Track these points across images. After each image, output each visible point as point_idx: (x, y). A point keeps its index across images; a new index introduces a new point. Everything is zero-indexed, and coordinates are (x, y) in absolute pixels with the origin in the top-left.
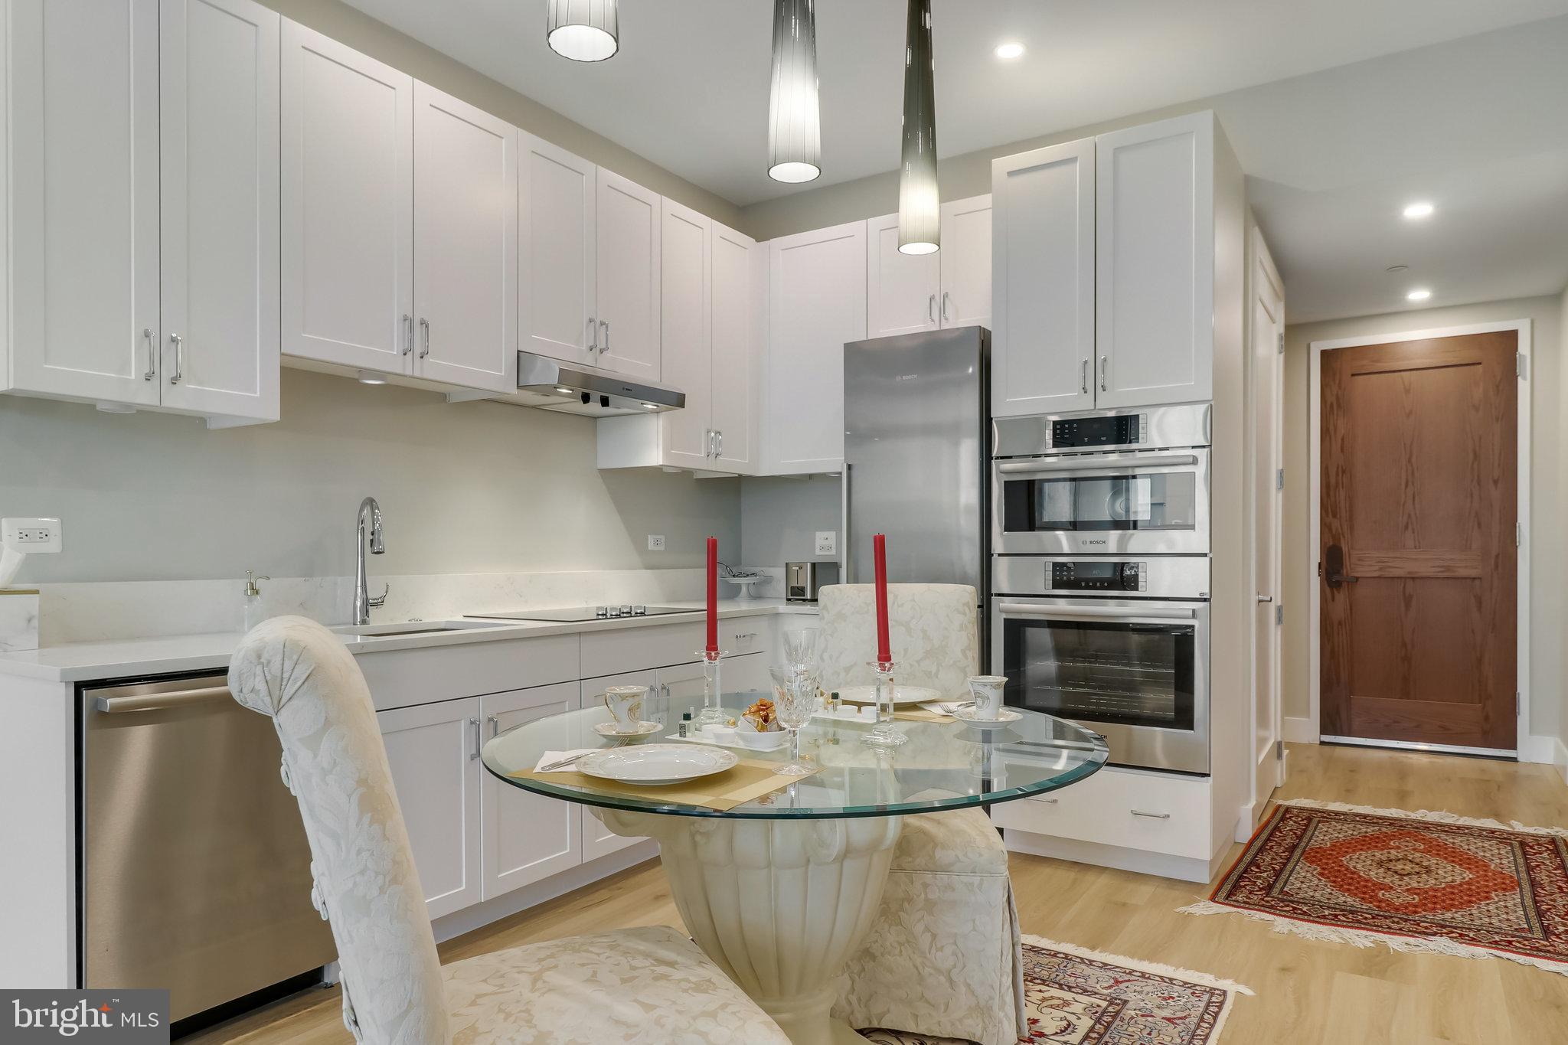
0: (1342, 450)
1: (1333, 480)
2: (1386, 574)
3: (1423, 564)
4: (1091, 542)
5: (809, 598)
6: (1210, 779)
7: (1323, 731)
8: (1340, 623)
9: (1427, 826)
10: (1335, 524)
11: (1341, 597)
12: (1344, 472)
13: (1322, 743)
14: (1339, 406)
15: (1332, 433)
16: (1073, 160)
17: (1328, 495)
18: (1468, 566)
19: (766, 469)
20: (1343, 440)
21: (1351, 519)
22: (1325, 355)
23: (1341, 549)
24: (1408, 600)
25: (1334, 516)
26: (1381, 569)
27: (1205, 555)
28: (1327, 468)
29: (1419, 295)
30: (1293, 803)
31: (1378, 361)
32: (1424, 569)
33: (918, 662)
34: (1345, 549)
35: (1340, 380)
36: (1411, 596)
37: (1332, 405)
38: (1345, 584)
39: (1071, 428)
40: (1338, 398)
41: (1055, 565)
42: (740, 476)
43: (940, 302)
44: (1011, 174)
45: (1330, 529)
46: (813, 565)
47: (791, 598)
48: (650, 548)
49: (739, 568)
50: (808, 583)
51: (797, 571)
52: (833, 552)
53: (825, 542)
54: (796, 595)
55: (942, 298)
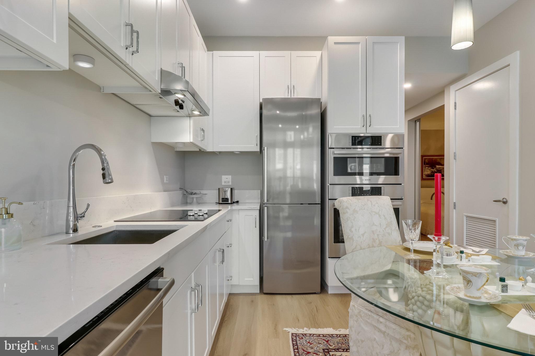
4: (365, 180)
5: (230, 202)
16: (358, 43)
19: (210, 149)
33: (385, 229)
39: (358, 139)
41: (352, 188)
44: (336, 43)
46: (232, 189)
47: (221, 202)
48: (165, 181)
49: (189, 191)
50: (228, 196)
51: (225, 192)
52: (230, 184)
53: (226, 180)
54: (225, 201)
55: (292, 87)
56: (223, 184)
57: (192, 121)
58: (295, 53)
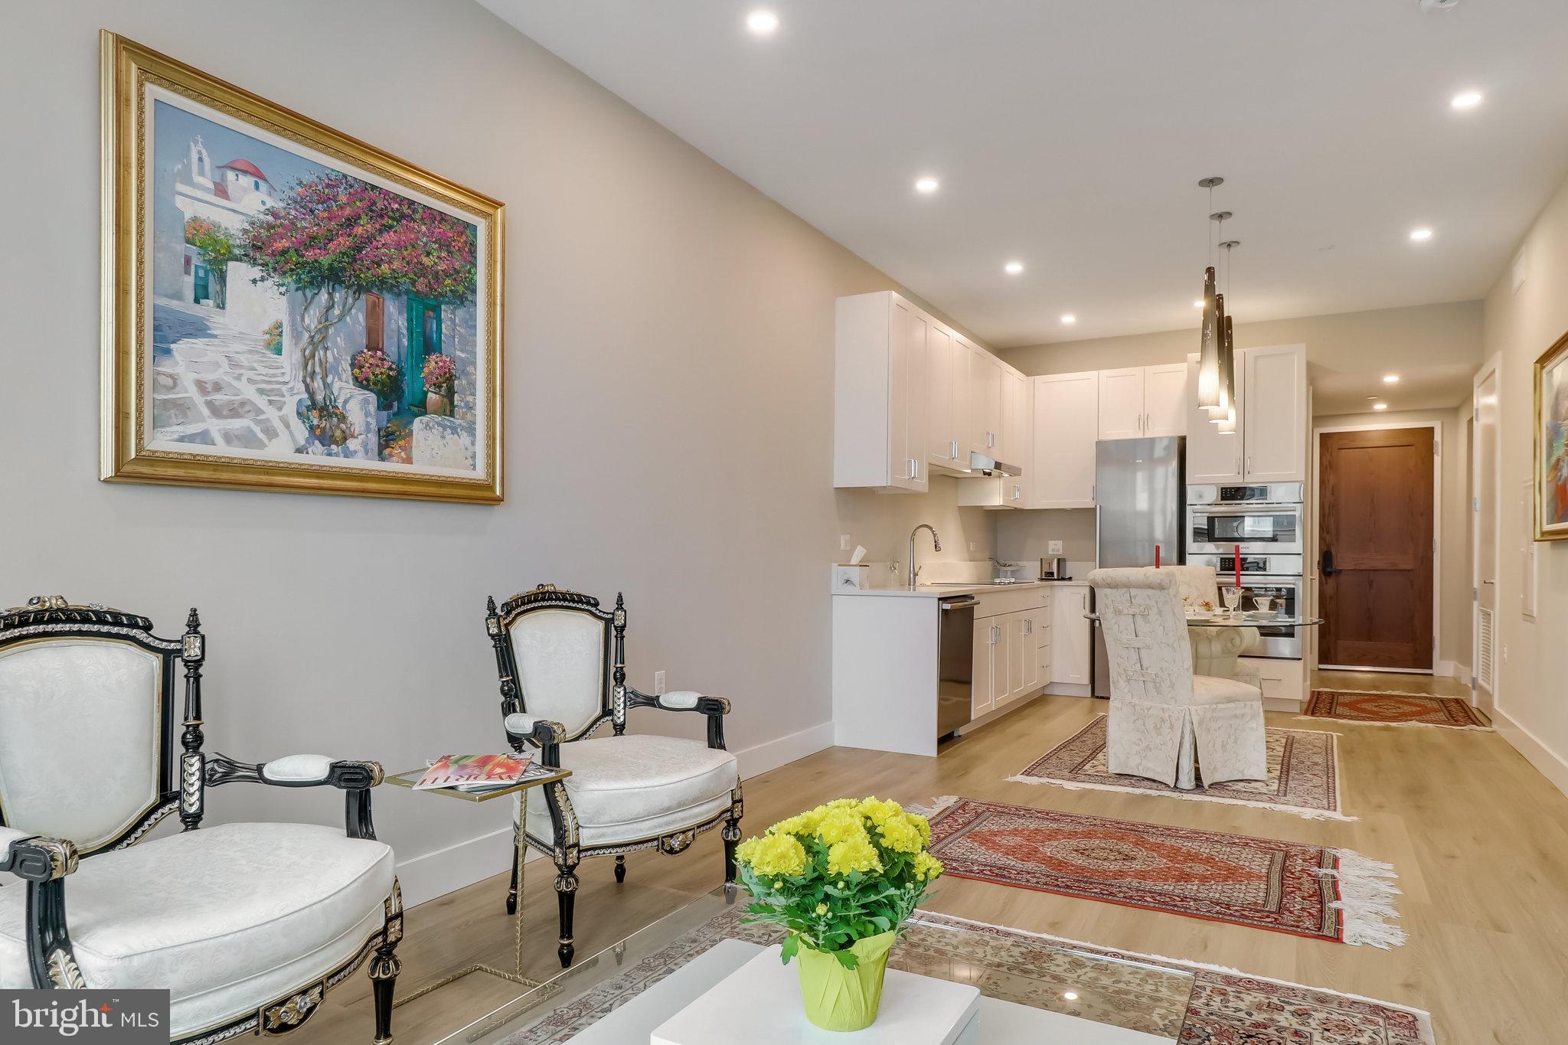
0: (1333, 494)
1: (1327, 512)
2: (1357, 568)
3: (1378, 562)
5: (1056, 578)
6: (1302, 661)
7: (1320, 662)
8: (1331, 597)
9: (1393, 696)
10: (1328, 538)
11: (1331, 582)
12: (1333, 506)
13: (1320, 669)
14: (1331, 468)
15: (1326, 483)
17: (1324, 520)
18: (1406, 563)
19: (1029, 506)
20: (1333, 487)
21: (1338, 534)
22: (1322, 435)
23: (1331, 553)
24: (1371, 583)
25: (1328, 533)
26: (1355, 565)
27: (1300, 554)
28: (1323, 503)
29: (1380, 406)
30: (1321, 689)
31: (1354, 441)
32: (1379, 564)
34: (1333, 553)
35: (1331, 452)
36: (1372, 581)
37: (1326, 466)
38: (1333, 574)
39: (1231, 491)
40: (1330, 462)
42: (1016, 509)
43: (1144, 421)
45: (1325, 542)
46: (1059, 560)
47: (1044, 577)
48: (971, 549)
49: (1002, 562)
50: (1055, 569)
51: (1050, 564)
52: (1060, 552)
53: (1055, 547)
54: (1049, 576)
55: (1146, 417)
56: (1050, 553)
57: (1002, 482)
58: (1150, 369)
